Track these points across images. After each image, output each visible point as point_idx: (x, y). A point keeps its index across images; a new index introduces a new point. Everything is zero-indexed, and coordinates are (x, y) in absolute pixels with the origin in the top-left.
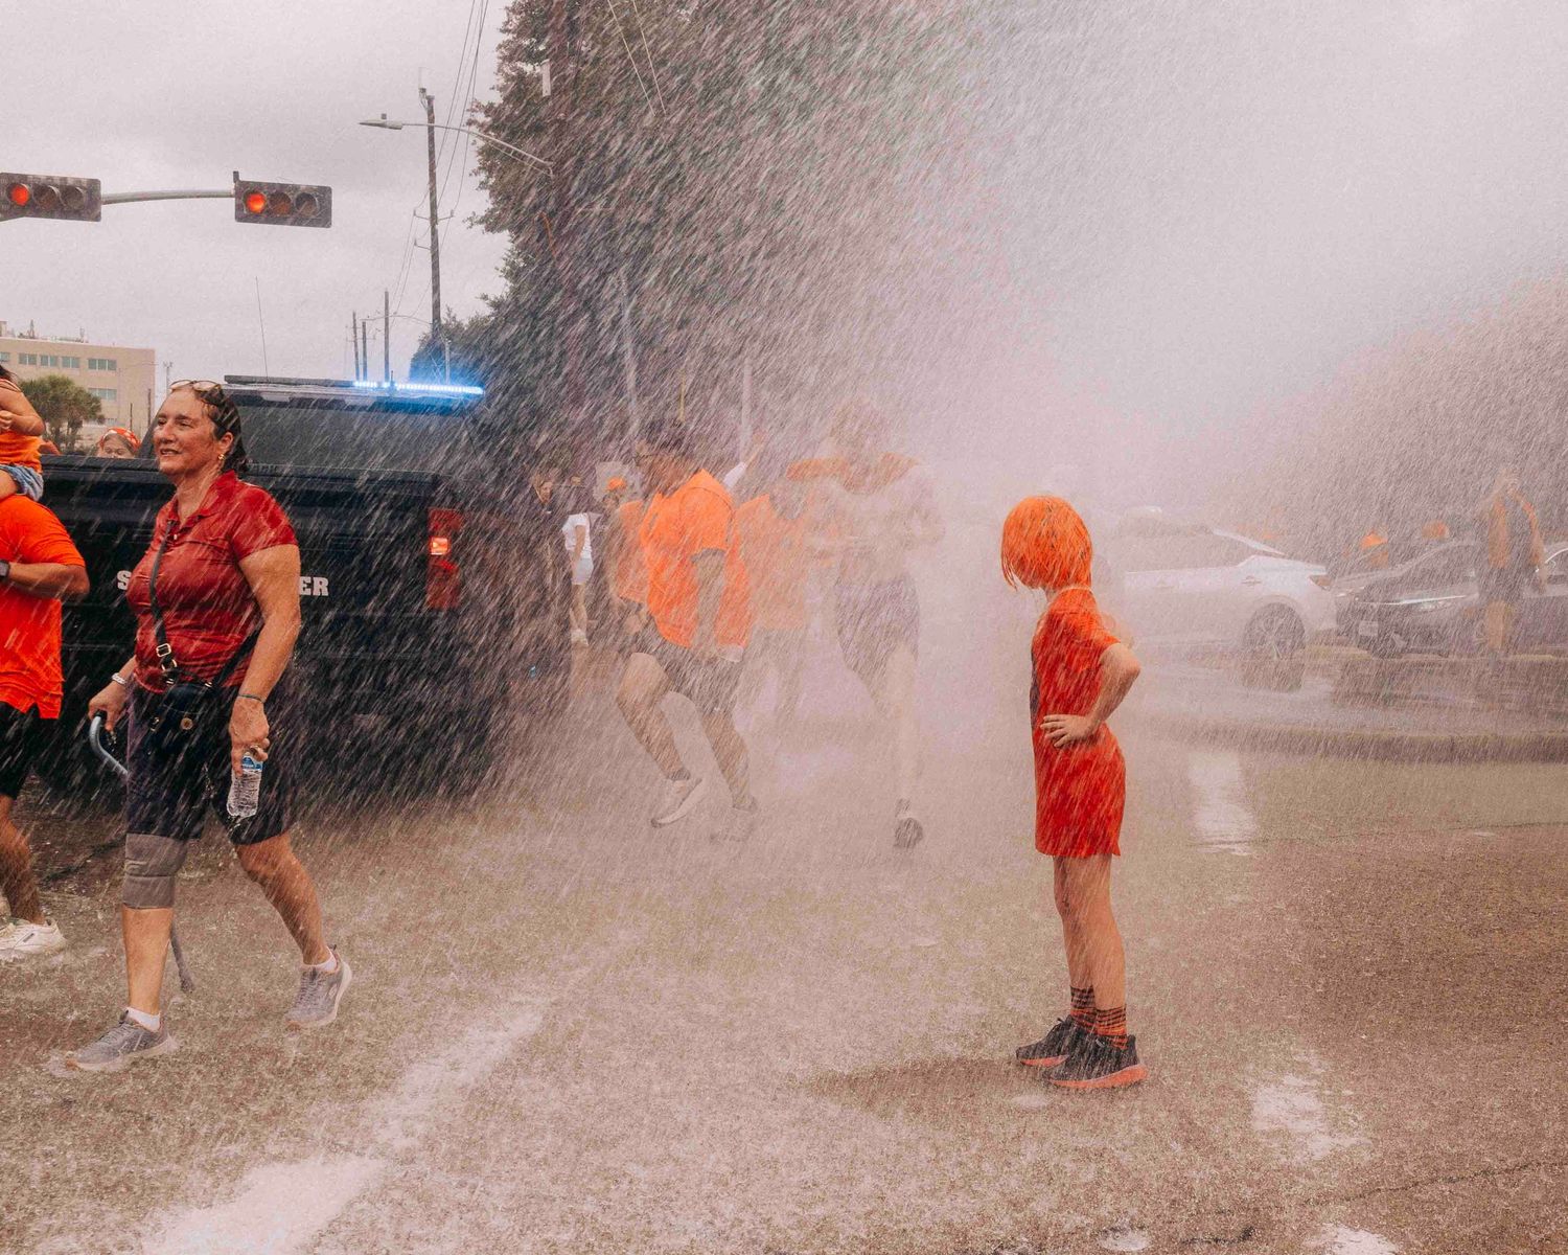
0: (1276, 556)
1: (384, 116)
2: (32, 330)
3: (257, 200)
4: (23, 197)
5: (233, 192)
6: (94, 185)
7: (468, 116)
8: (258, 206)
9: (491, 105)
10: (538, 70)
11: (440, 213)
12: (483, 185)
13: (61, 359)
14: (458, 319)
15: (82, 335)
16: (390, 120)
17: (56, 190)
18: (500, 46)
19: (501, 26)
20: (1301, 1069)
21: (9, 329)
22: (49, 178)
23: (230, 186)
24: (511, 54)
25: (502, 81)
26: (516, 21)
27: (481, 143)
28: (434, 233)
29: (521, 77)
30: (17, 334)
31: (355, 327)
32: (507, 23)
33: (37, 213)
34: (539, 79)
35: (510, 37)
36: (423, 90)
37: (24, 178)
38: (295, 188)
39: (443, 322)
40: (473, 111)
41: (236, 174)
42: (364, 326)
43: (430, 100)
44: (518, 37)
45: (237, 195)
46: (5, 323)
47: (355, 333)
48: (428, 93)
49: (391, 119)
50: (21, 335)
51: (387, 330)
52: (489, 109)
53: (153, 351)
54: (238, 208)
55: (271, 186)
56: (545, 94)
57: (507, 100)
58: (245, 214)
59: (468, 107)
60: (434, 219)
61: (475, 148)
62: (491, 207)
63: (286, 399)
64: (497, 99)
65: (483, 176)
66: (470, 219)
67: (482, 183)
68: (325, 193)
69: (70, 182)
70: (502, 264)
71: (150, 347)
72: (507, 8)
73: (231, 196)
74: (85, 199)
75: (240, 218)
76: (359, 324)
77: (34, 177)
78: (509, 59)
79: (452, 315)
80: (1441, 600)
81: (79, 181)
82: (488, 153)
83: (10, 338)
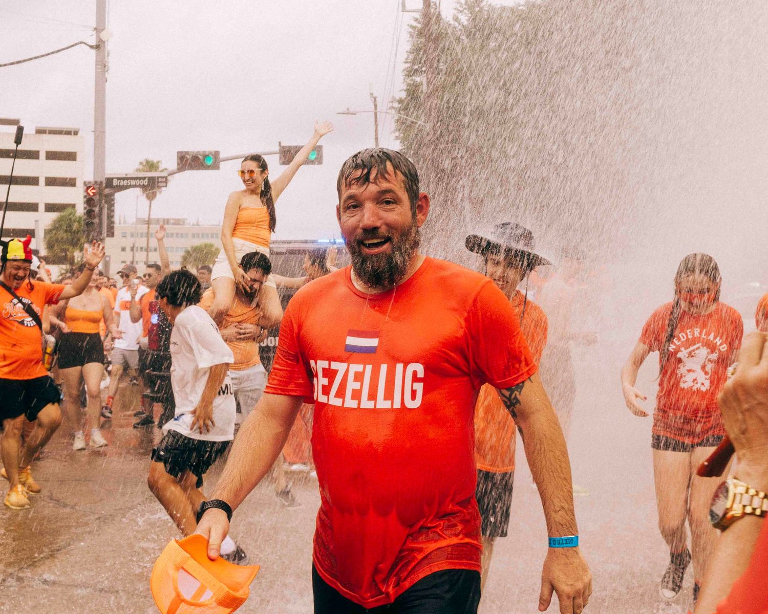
1: (348, 109)
2: (198, 222)
3: (289, 155)
4: (187, 161)
5: (278, 151)
6: (217, 153)
7: (390, 105)
9: (401, 99)
12: (397, 138)
17: (201, 157)
18: (404, 70)
19: (404, 60)
21: (188, 222)
22: (197, 152)
23: (277, 149)
24: (410, 73)
25: (406, 87)
26: (411, 57)
27: (396, 118)
30: (191, 224)
32: (408, 58)
34: (421, 83)
35: (409, 65)
36: (372, 94)
37: (187, 153)
40: (393, 102)
41: (280, 143)
43: (375, 99)
45: (280, 152)
48: (374, 95)
49: (351, 110)
50: (193, 225)
52: (400, 101)
54: (281, 158)
57: (408, 95)
58: (283, 161)
61: (394, 120)
63: (284, 250)
64: (403, 95)
65: (397, 134)
67: (396, 137)
68: (320, 148)
69: (206, 153)
72: (407, 52)
74: (214, 160)
75: (281, 163)
77: (192, 152)
78: (408, 75)
81: (209, 152)
83: (189, 226)
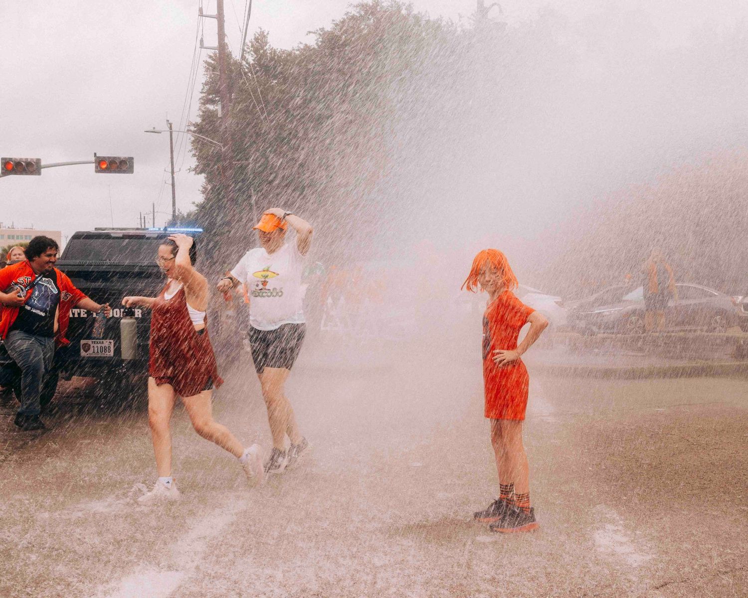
0: (539, 293)
1: (154, 128)
2: (13, 225)
3: (103, 164)
4: (10, 167)
5: (94, 161)
6: (38, 161)
7: (187, 127)
8: (104, 166)
9: (196, 123)
10: (216, 107)
11: (175, 170)
12: (194, 155)
13: (24, 237)
14: (182, 213)
15: (32, 226)
16: (156, 130)
17: (24, 164)
18: (200, 99)
19: (200, 91)
20: (613, 522)
21: (4, 225)
22: (20, 159)
23: (93, 159)
24: (204, 102)
25: (201, 113)
26: (207, 87)
27: (193, 139)
28: (173, 178)
29: (208, 111)
30: (7, 227)
31: (141, 219)
32: (203, 89)
33: (16, 173)
34: (217, 111)
35: (204, 95)
36: (168, 121)
37: (11, 159)
38: (119, 158)
39: (177, 214)
40: (189, 126)
41: (95, 154)
42: (144, 218)
43: (171, 124)
44: (207, 95)
45: (95, 162)
46: (2, 223)
47: (141, 220)
51: (154, 219)
52: (196, 125)
53: (60, 232)
54: (96, 167)
55: (109, 158)
56: (219, 116)
57: (203, 120)
58: (99, 170)
59: (187, 124)
60: (173, 172)
61: (190, 140)
62: (197, 164)
63: (121, 235)
64: (199, 120)
65: (194, 152)
66: (189, 169)
68: (131, 159)
69: (29, 160)
70: (201, 189)
71: (59, 230)
72: (203, 83)
73: (93, 163)
74: (35, 167)
75: (97, 172)
76: (143, 217)
77: (15, 159)
78: (204, 104)
79: (180, 211)
80: (613, 310)
81: (32, 159)
82: (196, 142)
83: (4, 229)
